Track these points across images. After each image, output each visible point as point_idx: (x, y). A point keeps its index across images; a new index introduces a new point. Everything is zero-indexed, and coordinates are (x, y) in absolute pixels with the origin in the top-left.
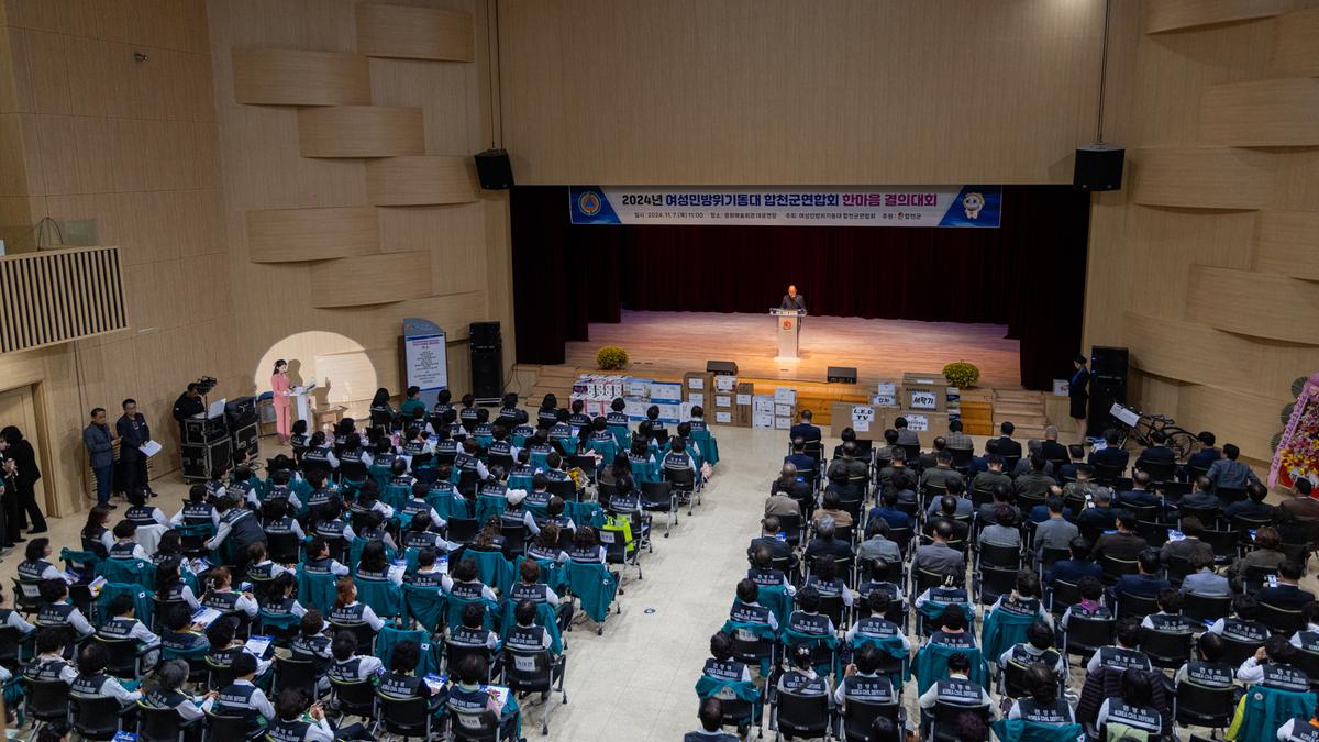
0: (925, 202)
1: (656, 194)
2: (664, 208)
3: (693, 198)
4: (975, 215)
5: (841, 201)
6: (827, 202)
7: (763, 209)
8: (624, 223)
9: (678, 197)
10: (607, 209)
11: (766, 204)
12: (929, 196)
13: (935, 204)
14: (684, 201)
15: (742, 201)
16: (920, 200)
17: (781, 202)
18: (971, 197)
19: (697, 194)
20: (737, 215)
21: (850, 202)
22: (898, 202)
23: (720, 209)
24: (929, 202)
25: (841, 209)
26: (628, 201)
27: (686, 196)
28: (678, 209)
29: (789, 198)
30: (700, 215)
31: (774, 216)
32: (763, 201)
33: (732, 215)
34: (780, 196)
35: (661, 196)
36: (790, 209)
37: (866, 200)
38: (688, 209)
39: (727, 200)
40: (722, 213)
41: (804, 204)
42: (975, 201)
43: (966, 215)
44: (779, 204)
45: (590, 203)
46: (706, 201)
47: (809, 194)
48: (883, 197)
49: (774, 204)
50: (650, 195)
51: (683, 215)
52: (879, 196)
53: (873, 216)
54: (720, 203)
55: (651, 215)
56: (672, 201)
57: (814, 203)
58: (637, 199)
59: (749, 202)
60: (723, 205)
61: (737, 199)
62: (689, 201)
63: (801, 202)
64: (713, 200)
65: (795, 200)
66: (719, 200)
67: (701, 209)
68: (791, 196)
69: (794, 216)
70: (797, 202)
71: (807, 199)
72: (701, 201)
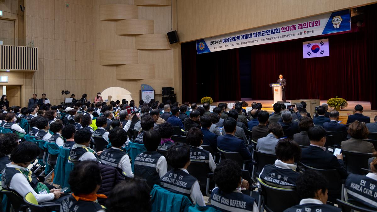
0: (315, 25)
2: (223, 44)
3: (231, 38)
4: (338, 26)
5: (281, 30)
6: (275, 32)
7: (253, 39)
8: (211, 52)
9: (226, 39)
10: (206, 48)
11: (254, 37)
12: (316, 21)
13: (319, 25)
14: (228, 40)
15: (246, 37)
16: (313, 24)
17: (259, 35)
18: (335, 18)
19: (231, 37)
20: (245, 43)
21: (284, 30)
22: (303, 27)
23: (239, 41)
24: (316, 24)
25: (281, 34)
26: (212, 43)
27: (229, 39)
28: (226, 44)
29: (262, 33)
30: (233, 45)
31: (257, 41)
32: (253, 36)
33: (243, 43)
34: (259, 33)
36: (262, 37)
37: (290, 28)
38: (230, 43)
40: (240, 43)
41: (267, 34)
42: (337, 20)
43: (334, 27)
44: (258, 36)
45: (202, 46)
46: (235, 39)
47: (269, 30)
48: (297, 26)
49: (257, 36)
50: (218, 40)
51: (228, 46)
52: (295, 26)
53: (294, 35)
54: (239, 39)
55: (219, 47)
56: (224, 41)
57: (271, 33)
58: (214, 42)
59: (248, 37)
60: (240, 39)
61: (244, 36)
62: (229, 40)
63: (266, 34)
64: (237, 38)
65: (264, 33)
66: (238, 38)
67: (234, 42)
68: (262, 32)
69: (264, 40)
70: (265, 34)
71: (268, 32)
72: (233, 39)
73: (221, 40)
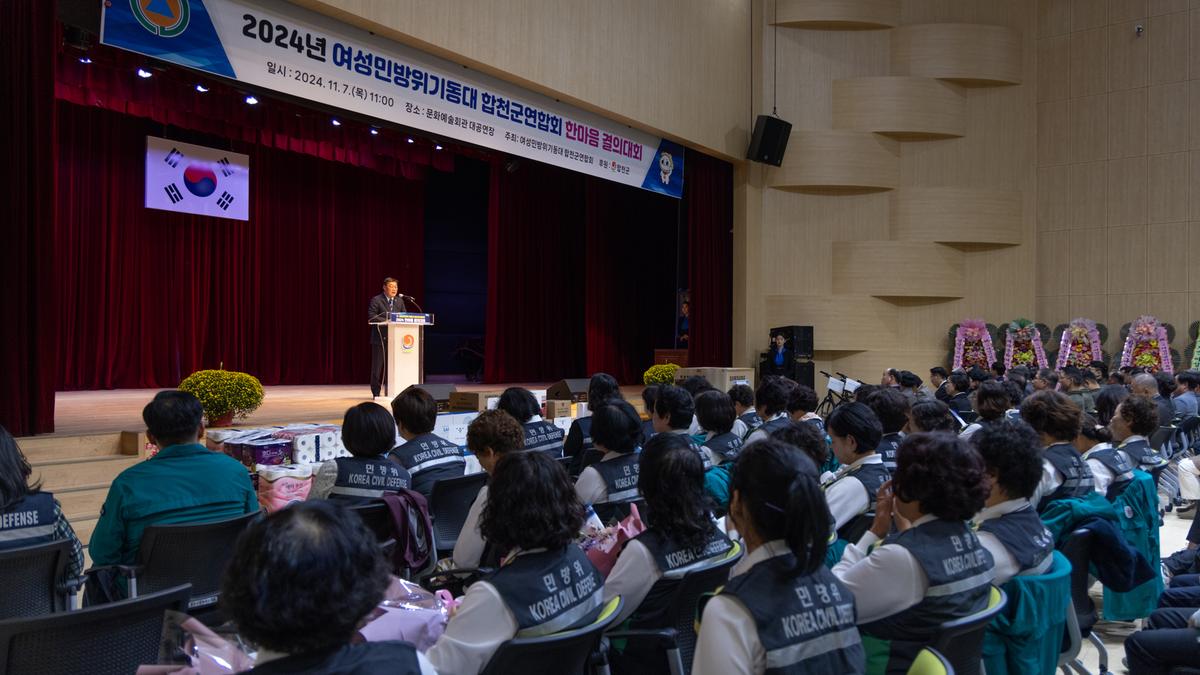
0: (633, 153)
1: (315, 36)
2: (327, 69)
3: (381, 63)
4: (668, 180)
5: (564, 130)
6: (550, 126)
7: (477, 115)
8: (238, 79)
9: (355, 54)
10: (203, 32)
11: (483, 109)
12: (636, 145)
13: (641, 159)
14: (364, 66)
15: (453, 94)
16: (630, 149)
17: (501, 111)
18: (664, 157)
19: (387, 59)
20: (444, 117)
21: (572, 134)
22: (613, 147)
23: (418, 98)
24: (636, 153)
25: (562, 142)
26: (255, 30)
27: (369, 57)
28: (348, 76)
29: (512, 107)
30: (388, 102)
31: (492, 131)
32: (480, 102)
33: (436, 116)
34: (501, 101)
35: (323, 41)
36: (509, 125)
37: (587, 134)
38: (369, 83)
39: (431, 85)
40: (423, 107)
41: (526, 123)
42: (666, 163)
43: (661, 178)
44: (498, 114)
45: (162, 7)
46: (401, 77)
47: (532, 108)
48: (601, 137)
49: (492, 113)
50: (302, 33)
51: (360, 92)
52: (598, 133)
53: (591, 160)
54: (421, 88)
55: (300, 76)
56: (344, 58)
57: (537, 124)
58: (276, 33)
59: (461, 98)
60: (425, 92)
61: (446, 87)
62: (373, 69)
63: (522, 118)
64: (411, 77)
65: (518, 114)
66: (420, 82)
67: (391, 89)
68: (513, 104)
69: (514, 138)
70: (520, 118)
71: (530, 116)
72: (393, 75)
73: (322, 43)
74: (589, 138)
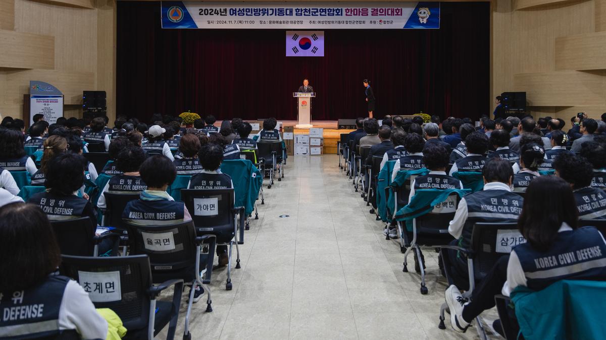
0: (395, 13)
1: (222, 8)
2: (228, 17)
3: (248, 10)
4: (425, 21)
5: (344, 13)
6: (335, 13)
7: (294, 18)
8: (199, 28)
9: (237, 10)
10: (188, 18)
11: (297, 15)
12: (397, 9)
13: (401, 15)
14: (241, 13)
15: (281, 13)
16: (392, 12)
17: (306, 14)
18: (422, 10)
19: (250, 8)
20: (277, 22)
21: (349, 13)
22: (379, 13)
23: (266, 18)
24: (397, 13)
25: (344, 18)
26: (203, 13)
27: (243, 9)
28: (237, 18)
29: (311, 10)
30: (253, 22)
31: (302, 22)
32: (294, 12)
33: (274, 22)
34: (305, 10)
35: (226, 9)
36: (312, 18)
37: (359, 12)
38: (244, 18)
39: (270, 12)
40: (267, 21)
41: (321, 15)
42: (424, 13)
43: (419, 21)
44: (305, 15)
45: (176, 14)
46: (257, 13)
47: (324, 8)
48: (370, 10)
49: (301, 15)
50: (218, 9)
51: (240, 22)
52: (367, 10)
53: (364, 22)
54: (266, 14)
55: (218, 22)
56: (233, 12)
57: (327, 14)
58: (209, 12)
59: (285, 13)
60: (268, 15)
61: (277, 11)
62: (245, 13)
63: (319, 13)
64: (261, 12)
65: (315, 12)
66: (265, 12)
67: (253, 18)
68: (312, 9)
69: (314, 22)
70: (317, 14)
71: (323, 12)
72: (253, 13)
73: (225, 10)
74: (361, 13)
